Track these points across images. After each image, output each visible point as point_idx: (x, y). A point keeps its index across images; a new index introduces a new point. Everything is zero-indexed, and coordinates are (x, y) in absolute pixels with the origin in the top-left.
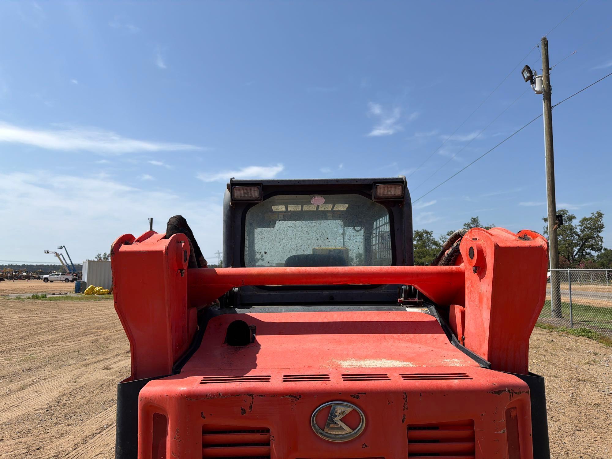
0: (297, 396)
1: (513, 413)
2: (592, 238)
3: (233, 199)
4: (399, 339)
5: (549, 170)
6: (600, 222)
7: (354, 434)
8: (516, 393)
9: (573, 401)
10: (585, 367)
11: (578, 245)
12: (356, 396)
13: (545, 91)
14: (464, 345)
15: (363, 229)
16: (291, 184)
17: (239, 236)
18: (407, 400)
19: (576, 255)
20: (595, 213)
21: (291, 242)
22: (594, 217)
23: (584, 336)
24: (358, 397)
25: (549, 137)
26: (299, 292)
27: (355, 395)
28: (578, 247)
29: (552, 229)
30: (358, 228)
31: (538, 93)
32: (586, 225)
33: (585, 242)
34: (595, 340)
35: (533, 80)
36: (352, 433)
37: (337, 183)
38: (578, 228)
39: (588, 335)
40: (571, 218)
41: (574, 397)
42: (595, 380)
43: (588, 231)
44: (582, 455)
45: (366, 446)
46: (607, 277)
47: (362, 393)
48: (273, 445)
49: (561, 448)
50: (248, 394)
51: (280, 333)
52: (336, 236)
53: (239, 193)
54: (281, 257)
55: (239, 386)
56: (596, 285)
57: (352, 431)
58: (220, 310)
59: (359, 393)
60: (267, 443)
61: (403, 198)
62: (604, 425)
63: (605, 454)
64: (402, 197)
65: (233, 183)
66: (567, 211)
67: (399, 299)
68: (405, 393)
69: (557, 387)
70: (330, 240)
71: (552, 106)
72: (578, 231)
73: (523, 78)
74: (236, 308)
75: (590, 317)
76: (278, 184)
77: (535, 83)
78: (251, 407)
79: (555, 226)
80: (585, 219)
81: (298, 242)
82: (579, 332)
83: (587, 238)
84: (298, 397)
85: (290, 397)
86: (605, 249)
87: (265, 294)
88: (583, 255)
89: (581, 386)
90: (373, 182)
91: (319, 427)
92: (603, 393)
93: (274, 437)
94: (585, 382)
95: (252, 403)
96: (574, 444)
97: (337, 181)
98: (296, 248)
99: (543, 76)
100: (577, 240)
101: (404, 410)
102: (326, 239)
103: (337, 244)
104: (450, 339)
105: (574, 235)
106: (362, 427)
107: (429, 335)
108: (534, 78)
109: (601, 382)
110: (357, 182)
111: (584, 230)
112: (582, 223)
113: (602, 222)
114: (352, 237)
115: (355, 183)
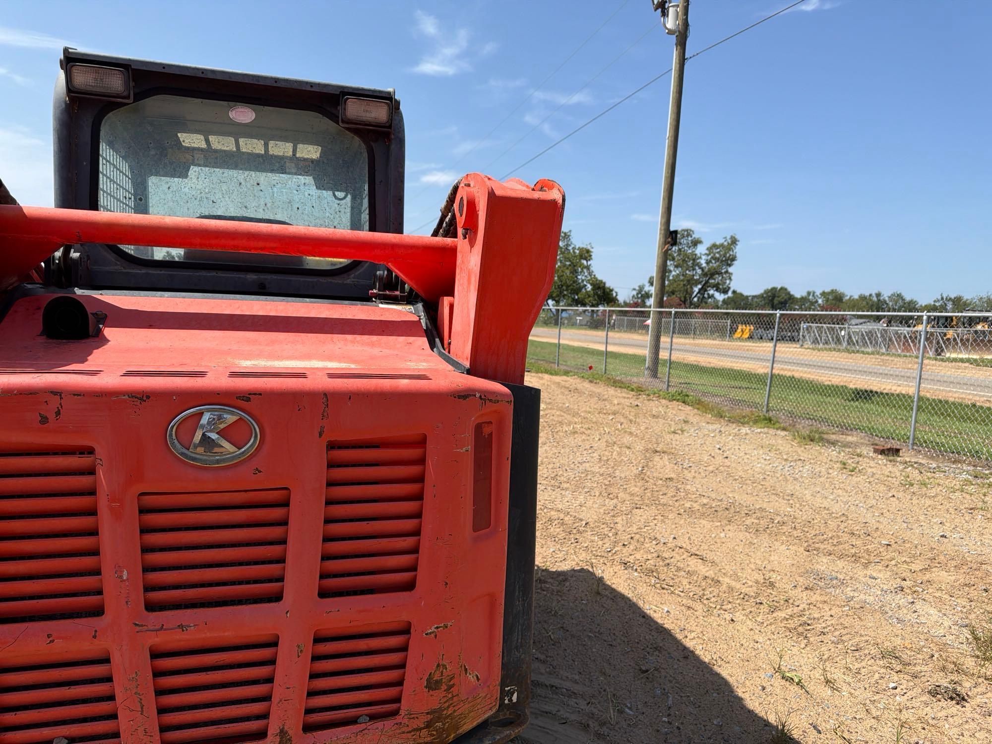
0: (143, 397)
1: (487, 430)
2: (718, 274)
3: (72, 89)
4: (353, 342)
5: (669, 159)
6: (733, 251)
7: (240, 454)
8: (491, 401)
9: (641, 476)
10: (668, 437)
11: (700, 283)
12: (245, 398)
13: (679, 31)
14: (449, 352)
15: (349, 196)
16: (188, 74)
17: (86, 163)
18: (328, 405)
19: (695, 297)
20: (728, 237)
21: (189, 185)
22: (726, 243)
23: (678, 400)
24: (248, 400)
25: (675, 107)
26: (204, 273)
27: (243, 396)
28: (700, 286)
29: (662, 249)
30: (340, 194)
31: (671, 32)
32: (715, 255)
33: (709, 279)
34: (691, 405)
35: (665, 9)
36: (238, 453)
37: (275, 85)
38: (704, 257)
39: (683, 398)
40: (696, 243)
41: (644, 471)
42: (676, 452)
43: (716, 263)
44: (633, 535)
45: (260, 472)
46: (728, 330)
47: (255, 394)
48: (101, 473)
49: (610, 529)
50: (51, 392)
51: (150, 327)
52: (274, 182)
53: (84, 78)
54: (171, 209)
55: (35, 380)
56: (713, 339)
57: (237, 450)
58: (43, 289)
59: (250, 394)
60: (91, 471)
61: (390, 127)
62: (671, 502)
63: (661, 533)
64: (387, 125)
65: (70, 56)
66: (693, 231)
67: (370, 291)
68: (325, 394)
69: (626, 459)
70: (262, 187)
71: (686, 57)
72: (703, 262)
73: (652, 4)
74: (76, 288)
75: (695, 379)
76: (163, 71)
77: (668, 16)
78: (58, 413)
79: (666, 246)
80: (714, 246)
81: (204, 185)
82: (673, 396)
83: (712, 274)
84: (145, 398)
85: (129, 397)
86: (734, 292)
87: (139, 272)
88: (704, 297)
89: (657, 458)
90: (340, 92)
91: (180, 444)
92: (681, 466)
93: (101, 460)
94: (663, 455)
95: (60, 407)
96: (627, 524)
97: (276, 80)
98: (199, 196)
99: (680, 6)
100: (699, 276)
101: (322, 419)
102: (255, 184)
103: (275, 195)
104: (432, 346)
105: (697, 268)
106: (252, 443)
107: (402, 339)
108: (666, 7)
109: (682, 453)
110: (312, 86)
111: (710, 261)
112: (710, 251)
113: (735, 251)
114: (302, 187)
115: (309, 89)
